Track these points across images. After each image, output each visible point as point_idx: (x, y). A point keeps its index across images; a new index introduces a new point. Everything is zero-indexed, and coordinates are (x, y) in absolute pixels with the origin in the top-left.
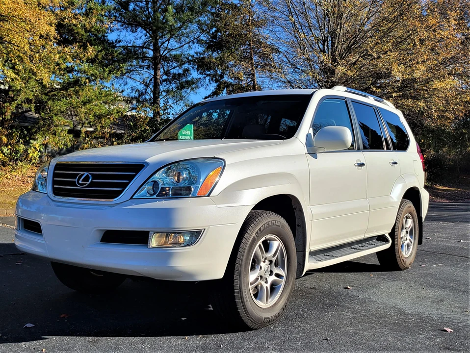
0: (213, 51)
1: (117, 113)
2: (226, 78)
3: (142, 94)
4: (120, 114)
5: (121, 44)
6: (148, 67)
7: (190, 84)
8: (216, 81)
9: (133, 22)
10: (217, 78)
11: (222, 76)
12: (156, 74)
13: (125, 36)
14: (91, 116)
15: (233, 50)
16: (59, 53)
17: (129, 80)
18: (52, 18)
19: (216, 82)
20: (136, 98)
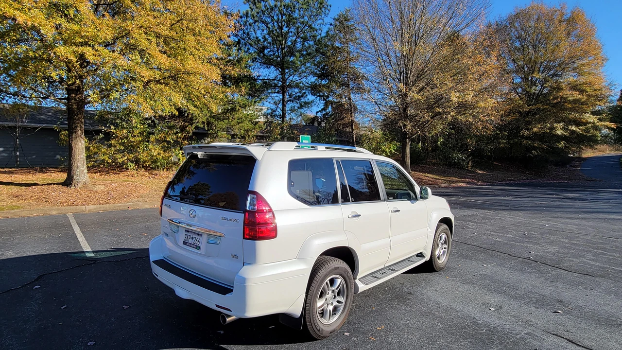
0: (322, 79)
1: (259, 128)
2: (330, 99)
3: (274, 111)
4: (261, 129)
5: (261, 78)
6: (278, 92)
7: (307, 104)
8: (324, 99)
9: (268, 62)
10: (324, 98)
11: (328, 97)
12: (284, 98)
13: (263, 72)
14: (242, 131)
15: (336, 79)
16: (222, 93)
17: (265, 103)
18: (218, 71)
19: (324, 101)
20: (270, 114)
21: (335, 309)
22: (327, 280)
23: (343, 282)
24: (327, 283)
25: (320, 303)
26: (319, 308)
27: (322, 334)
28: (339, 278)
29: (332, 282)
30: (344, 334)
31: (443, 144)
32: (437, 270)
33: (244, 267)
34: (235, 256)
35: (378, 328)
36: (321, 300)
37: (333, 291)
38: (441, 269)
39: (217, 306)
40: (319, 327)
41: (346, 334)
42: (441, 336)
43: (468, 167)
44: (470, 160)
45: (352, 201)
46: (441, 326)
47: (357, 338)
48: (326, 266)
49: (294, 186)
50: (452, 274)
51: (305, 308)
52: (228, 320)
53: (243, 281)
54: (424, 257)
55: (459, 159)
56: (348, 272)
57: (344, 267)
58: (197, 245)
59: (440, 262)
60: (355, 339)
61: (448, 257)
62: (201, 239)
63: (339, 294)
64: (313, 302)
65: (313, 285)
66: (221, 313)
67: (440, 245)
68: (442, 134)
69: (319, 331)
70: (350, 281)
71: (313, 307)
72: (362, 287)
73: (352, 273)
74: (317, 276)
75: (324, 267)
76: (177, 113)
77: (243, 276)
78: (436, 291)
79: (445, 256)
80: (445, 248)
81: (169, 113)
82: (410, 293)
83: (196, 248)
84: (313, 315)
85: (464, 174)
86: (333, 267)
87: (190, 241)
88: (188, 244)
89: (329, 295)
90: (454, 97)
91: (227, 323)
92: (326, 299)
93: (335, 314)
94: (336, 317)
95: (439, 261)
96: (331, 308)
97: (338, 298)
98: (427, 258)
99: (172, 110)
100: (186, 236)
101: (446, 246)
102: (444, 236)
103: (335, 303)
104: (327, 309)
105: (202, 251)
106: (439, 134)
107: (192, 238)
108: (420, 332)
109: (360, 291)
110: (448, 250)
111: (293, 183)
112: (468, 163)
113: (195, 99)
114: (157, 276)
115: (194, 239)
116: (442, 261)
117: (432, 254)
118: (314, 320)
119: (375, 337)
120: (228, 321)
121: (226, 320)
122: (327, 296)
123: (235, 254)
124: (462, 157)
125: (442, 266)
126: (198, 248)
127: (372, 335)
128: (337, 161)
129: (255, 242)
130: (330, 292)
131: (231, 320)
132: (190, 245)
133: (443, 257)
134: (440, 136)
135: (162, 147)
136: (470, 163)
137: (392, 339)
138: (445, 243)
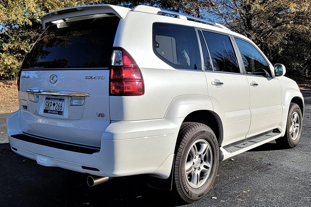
21: (202, 174)
22: (194, 144)
23: (209, 147)
24: (194, 146)
25: (188, 166)
26: (187, 171)
27: (191, 196)
28: (205, 143)
29: (199, 146)
30: (212, 198)
31: (283, 53)
32: (292, 147)
33: (112, 124)
34: (101, 115)
35: (244, 192)
36: (188, 163)
37: (200, 156)
38: (295, 146)
39: (84, 167)
40: (188, 189)
41: (213, 198)
42: (304, 194)
43: (305, 74)
44: (306, 68)
45: (214, 70)
46: (302, 187)
47: (225, 200)
48: (193, 129)
49: (159, 47)
50: (305, 149)
51: (174, 169)
52: (96, 181)
53: (111, 137)
54: (280, 132)
55: (297, 67)
56: (214, 137)
57: (209, 131)
58: (59, 110)
59: (294, 139)
60: (223, 201)
61: (300, 135)
62: (63, 103)
63: (205, 159)
64: (182, 164)
65: (181, 146)
66: (88, 174)
67: (293, 124)
68: (282, 44)
69: (188, 193)
70: (215, 147)
71: (182, 169)
72: (227, 155)
73: (218, 140)
74: (184, 138)
75: (191, 130)
76: (31, 24)
77: (111, 132)
78: (293, 162)
79: (297, 134)
80: (297, 127)
81: (23, 23)
82: (270, 165)
83: (58, 114)
84: (182, 177)
85: (302, 81)
86: (200, 131)
87: (52, 108)
88: (49, 111)
89: (196, 160)
90: (293, 8)
91: (94, 185)
92: (194, 163)
93: (203, 179)
94: (204, 181)
95: (292, 138)
96: (198, 172)
97: (204, 163)
98: (282, 134)
99: (26, 20)
100: (47, 104)
101: (298, 125)
102: (296, 115)
103: (202, 168)
104: (194, 174)
105: (66, 115)
106: (279, 45)
107: (54, 105)
108: (284, 192)
109: (225, 158)
110: (300, 129)
111: (158, 44)
112: (305, 71)
113: (50, 7)
114: (16, 150)
115: (56, 105)
116: (295, 138)
117: (286, 130)
118: (182, 182)
119: (242, 199)
120: (95, 183)
121: (93, 182)
122: (194, 160)
123: (101, 113)
124: (300, 65)
125: (295, 142)
126: (60, 113)
127: (239, 197)
128: (199, 31)
129: (122, 98)
130: (197, 157)
131: (98, 182)
132: (52, 112)
133: (296, 135)
134: (281, 47)
135: (16, 57)
136: (307, 71)
137: (259, 199)
138: (297, 122)
